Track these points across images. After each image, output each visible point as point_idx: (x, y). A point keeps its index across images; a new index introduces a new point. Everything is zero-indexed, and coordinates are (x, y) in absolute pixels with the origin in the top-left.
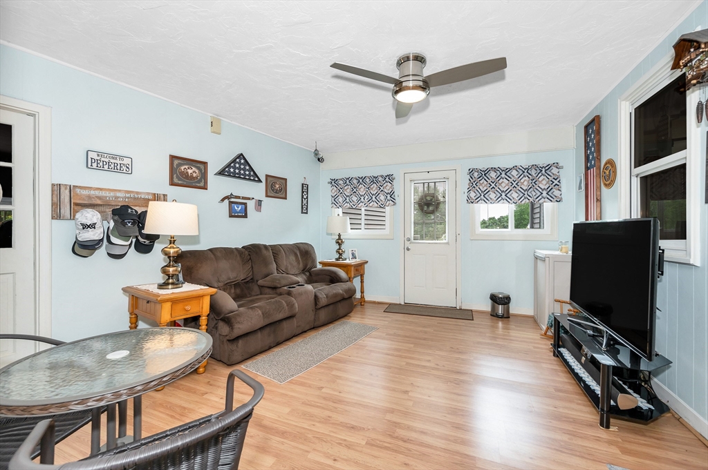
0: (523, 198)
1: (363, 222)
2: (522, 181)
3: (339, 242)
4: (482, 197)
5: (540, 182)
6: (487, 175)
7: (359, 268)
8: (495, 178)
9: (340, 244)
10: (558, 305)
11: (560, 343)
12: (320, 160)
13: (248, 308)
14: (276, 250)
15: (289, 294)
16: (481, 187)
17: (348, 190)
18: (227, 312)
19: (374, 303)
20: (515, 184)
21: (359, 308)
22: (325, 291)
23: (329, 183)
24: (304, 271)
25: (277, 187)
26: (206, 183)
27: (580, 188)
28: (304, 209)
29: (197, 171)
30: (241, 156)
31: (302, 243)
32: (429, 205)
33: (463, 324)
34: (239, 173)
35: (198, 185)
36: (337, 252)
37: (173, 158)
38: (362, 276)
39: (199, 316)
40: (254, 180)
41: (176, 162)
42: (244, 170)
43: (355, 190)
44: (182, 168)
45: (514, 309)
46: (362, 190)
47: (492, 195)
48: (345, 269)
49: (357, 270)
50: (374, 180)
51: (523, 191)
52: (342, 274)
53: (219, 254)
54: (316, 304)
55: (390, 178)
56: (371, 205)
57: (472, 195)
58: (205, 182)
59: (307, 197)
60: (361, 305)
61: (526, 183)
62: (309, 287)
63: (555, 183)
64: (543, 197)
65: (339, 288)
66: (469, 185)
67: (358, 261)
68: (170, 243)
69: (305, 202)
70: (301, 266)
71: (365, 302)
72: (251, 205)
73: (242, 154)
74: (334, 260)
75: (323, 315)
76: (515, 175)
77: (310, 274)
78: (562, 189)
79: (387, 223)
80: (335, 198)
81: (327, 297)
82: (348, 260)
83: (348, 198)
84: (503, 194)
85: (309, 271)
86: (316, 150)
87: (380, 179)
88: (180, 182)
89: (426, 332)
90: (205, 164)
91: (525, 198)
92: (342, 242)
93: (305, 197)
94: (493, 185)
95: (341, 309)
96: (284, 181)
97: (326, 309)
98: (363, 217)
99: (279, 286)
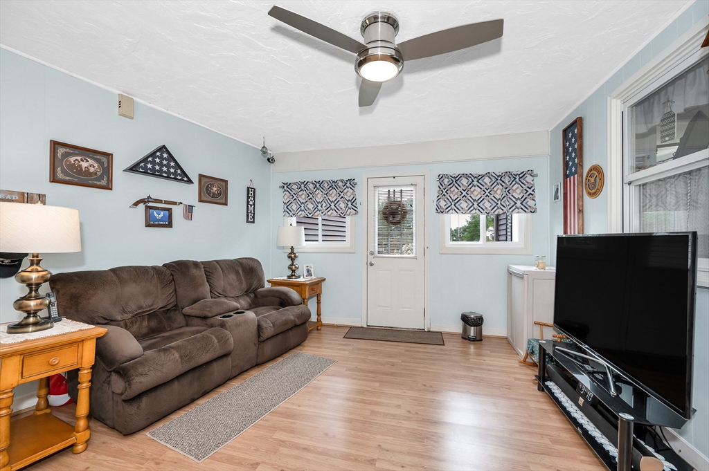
0: (496, 208)
1: (320, 233)
2: (495, 189)
3: (292, 256)
4: (453, 206)
5: (514, 191)
6: (458, 182)
7: (315, 286)
8: (467, 185)
9: (293, 259)
10: (537, 328)
11: (546, 375)
12: (271, 160)
13: (159, 351)
14: (209, 268)
15: (223, 325)
16: (451, 195)
17: (303, 197)
18: (124, 359)
19: (333, 326)
20: (487, 192)
21: (314, 334)
22: (272, 317)
23: (280, 187)
24: (247, 293)
25: (214, 191)
26: (110, 180)
27: (556, 197)
28: (251, 218)
29: (96, 165)
30: (163, 149)
31: (246, 258)
32: (394, 214)
33: (434, 351)
34: (161, 171)
35: (98, 183)
36: (289, 268)
37: (55, 145)
38: (318, 296)
39: (78, 370)
40: (182, 180)
41: (61, 151)
42: (168, 166)
43: (311, 196)
44: (72, 159)
45: (487, 330)
46: (319, 196)
47: (464, 205)
48: (298, 289)
49: (312, 290)
50: (333, 184)
51: (496, 201)
52: (295, 295)
53: (125, 275)
54: (259, 336)
55: (351, 183)
56: (329, 213)
57: (442, 203)
58: (108, 180)
59: (254, 204)
60: (318, 330)
61: (499, 192)
62: (251, 315)
63: (530, 192)
64: (517, 207)
65: (290, 314)
66: (438, 192)
67: (314, 278)
68: (32, 264)
69: (251, 209)
70: (244, 286)
71: (322, 325)
72: (177, 212)
73: (164, 147)
74: (285, 278)
75: (268, 348)
76: (488, 183)
77: (256, 296)
78: (536, 199)
79: (348, 234)
80: (287, 205)
81: (274, 326)
82: (302, 277)
83: (302, 206)
84: (476, 204)
85: (254, 291)
86: (264, 147)
87: (340, 184)
88: (67, 178)
89: (393, 364)
90: (109, 156)
91: (498, 208)
92: (295, 256)
93: (251, 203)
94: (464, 193)
95: (293, 337)
96: (224, 184)
97: (273, 340)
98: (320, 227)
99: (210, 315)
